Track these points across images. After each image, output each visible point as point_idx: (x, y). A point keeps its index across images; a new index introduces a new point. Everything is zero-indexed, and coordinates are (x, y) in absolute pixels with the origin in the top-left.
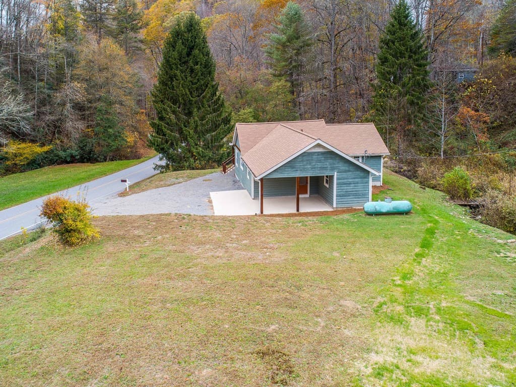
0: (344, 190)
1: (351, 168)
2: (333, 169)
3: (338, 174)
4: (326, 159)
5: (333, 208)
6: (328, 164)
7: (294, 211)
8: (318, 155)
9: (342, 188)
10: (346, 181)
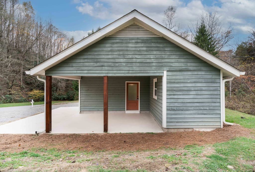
0: (180, 101)
1: (191, 65)
2: (160, 66)
3: (170, 73)
4: (149, 49)
5: (163, 128)
6: (152, 57)
7: (100, 130)
8: (137, 43)
9: (176, 97)
10: (182, 85)
